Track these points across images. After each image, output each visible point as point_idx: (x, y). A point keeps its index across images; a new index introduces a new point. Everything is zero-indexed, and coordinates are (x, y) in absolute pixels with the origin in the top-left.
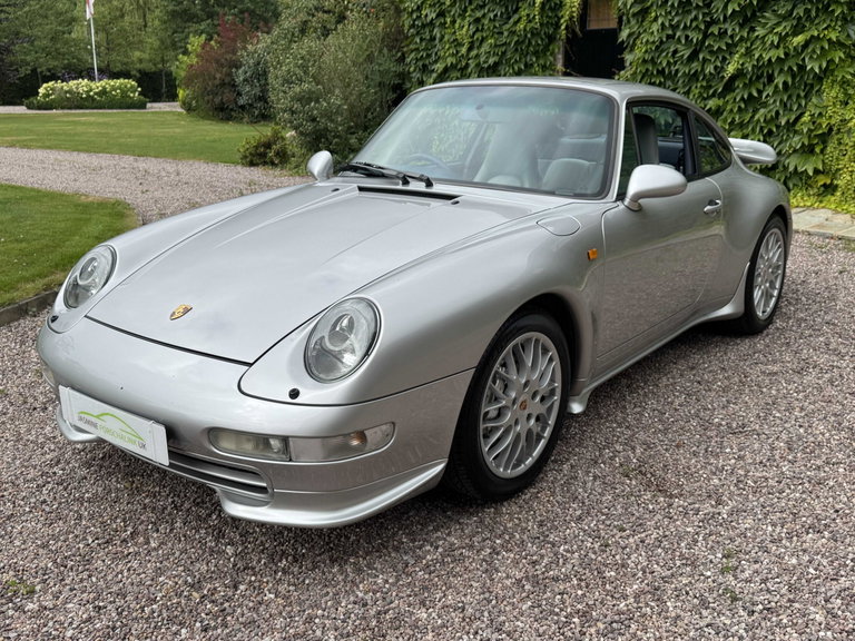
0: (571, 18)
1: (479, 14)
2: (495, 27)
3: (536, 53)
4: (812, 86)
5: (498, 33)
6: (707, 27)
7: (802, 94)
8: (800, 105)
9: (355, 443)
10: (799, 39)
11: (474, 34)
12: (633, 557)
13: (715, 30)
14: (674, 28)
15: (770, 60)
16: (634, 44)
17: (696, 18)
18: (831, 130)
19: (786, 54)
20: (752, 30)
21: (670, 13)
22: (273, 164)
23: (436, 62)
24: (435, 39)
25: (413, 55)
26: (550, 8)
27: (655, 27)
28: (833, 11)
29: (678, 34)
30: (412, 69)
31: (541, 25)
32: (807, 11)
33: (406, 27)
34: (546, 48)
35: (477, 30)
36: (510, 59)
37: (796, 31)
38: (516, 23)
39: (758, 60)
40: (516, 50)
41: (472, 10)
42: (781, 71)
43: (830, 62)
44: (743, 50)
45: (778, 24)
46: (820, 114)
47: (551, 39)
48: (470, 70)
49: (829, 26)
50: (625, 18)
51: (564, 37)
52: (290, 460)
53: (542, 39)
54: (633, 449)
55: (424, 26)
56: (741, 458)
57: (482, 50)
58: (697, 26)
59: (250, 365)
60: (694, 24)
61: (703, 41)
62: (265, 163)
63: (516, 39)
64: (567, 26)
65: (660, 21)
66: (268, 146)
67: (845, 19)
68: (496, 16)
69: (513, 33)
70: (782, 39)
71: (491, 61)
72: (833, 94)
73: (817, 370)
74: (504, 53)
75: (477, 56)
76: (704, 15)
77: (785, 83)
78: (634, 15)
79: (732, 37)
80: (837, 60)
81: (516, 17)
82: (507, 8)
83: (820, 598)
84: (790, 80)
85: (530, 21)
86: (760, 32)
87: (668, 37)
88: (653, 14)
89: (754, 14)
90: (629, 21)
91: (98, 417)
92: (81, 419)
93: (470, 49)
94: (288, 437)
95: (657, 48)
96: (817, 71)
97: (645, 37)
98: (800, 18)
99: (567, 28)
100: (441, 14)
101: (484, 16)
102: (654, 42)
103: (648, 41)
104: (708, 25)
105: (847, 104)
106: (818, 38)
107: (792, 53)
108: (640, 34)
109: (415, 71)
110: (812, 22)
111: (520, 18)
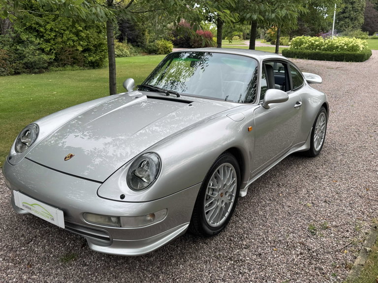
9: (149, 218)
59: (102, 183)
91: (32, 205)
92: (23, 206)
94: (120, 217)
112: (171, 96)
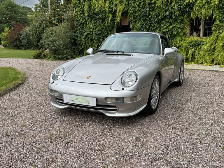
0: (118, 22)
1: (95, 21)
2: (99, 24)
3: (110, 31)
4: (174, 37)
5: (100, 26)
6: (150, 25)
7: (172, 39)
8: (172, 41)
9: (135, 99)
10: (171, 27)
11: (94, 26)
12: (183, 120)
13: (152, 25)
14: (143, 25)
15: (165, 31)
16: (134, 28)
17: (148, 22)
18: (179, 46)
19: (168, 30)
20: (160, 25)
21: (142, 21)
22: (43, 58)
23: (84, 33)
24: (84, 27)
25: (78, 31)
26: (113, 20)
27: (138, 25)
28: (178, 21)
29: (144, 26)
30: (78, 34)
31: (111, 24)
32: (172, 21)
33: (76, 24)
34: (112, 29)
35: (95, 25)
36: (104, 32)
37: (170, 25)
38: (105, 24)
39: (162, 32)
40: (105, 30)
41: (93, 21)
42: (167, 34)
43: (178, 32)
44: (159, 29)
45: (166, 24)
46: (176, 43)
47: (113, 27)
48: (93, 34)
49: (177, 24)
50: (131, 23)
51: (116, 27)
52: (124, 102)
53: (111, 28)
54: (171, 105)
55: (81, 24)
56: (191, 105)
57: (96, 30)
58: (148, 24)
59: (111, 85)
60: (147, 24)
61: (150, 28)
62: (40, 58)
63: (105, 27)
64: (117, 24)
65: (139, 23)
66: (40, 54)
67: (180, 23)
68: (100, 22)
69: (104, 26)
70: (167, 27)
71: (99, 32)
72: (179, 39)
73: (196, 91)
74: (102, 31)
75: (95, 31)
76: (149, 22)
77: (168, 37)
78: (133, 22)
79: (156, 27)
80: (179, 31)
81: (105, 22)
82: (102, 20)
83: (220, 122)
84: (169, 36)
85: (108, 23)
86: (162, 25)
87: (141, 27)
88: (138, 22)
89: (160, 22)
90: (132, 23)
93: (93, 30)
94: (123, 97)
95: (139, 29)
96: (175, 34)
97: (136, 27)
98: (171, 22)
99: (117, 25)
100: (86, 21)
101: (96, 22)
102: (138, 28)
103: (137, 28)
104: (151, 24)
105: (182, 41)
106: (175, 27)
107: (170, 30)
108: (135, 26)
109: (79, 35)
110: (173, 23)
111: (106, 22)
112: (119, 53)
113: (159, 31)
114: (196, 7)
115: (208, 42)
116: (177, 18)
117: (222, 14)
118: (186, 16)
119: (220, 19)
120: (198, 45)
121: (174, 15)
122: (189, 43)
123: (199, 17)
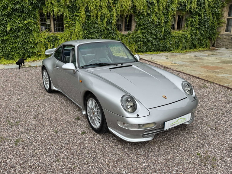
15: (20, 26)
28: (31, 16)
37: (24, 19)
39: (15, 27)
42: (22, 29)
45: (18, 18)
49: (31, 19)
67: (33, 18)
70: (21, 22)
72: (35, 34)
79: (6, 21)
80: (35, 27)
84: (25, 32)
86: (14, 20)
91: (176, 122)
105: (39, 36)
110: (27, 18)
112: (118, 66)
113: (10, 25)
114: (48, 4)
115: (63, 37)
116: (30, 12)
117: (70, 12)
118: (37, 11)
119: (70, 17)
120: (55, 41)
121: (27, 10)
122: (46, 38)
123: (51, 13)
